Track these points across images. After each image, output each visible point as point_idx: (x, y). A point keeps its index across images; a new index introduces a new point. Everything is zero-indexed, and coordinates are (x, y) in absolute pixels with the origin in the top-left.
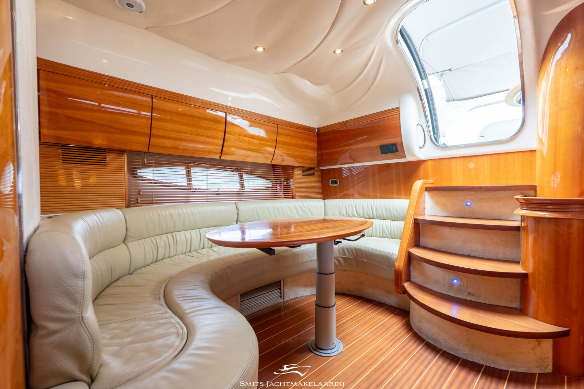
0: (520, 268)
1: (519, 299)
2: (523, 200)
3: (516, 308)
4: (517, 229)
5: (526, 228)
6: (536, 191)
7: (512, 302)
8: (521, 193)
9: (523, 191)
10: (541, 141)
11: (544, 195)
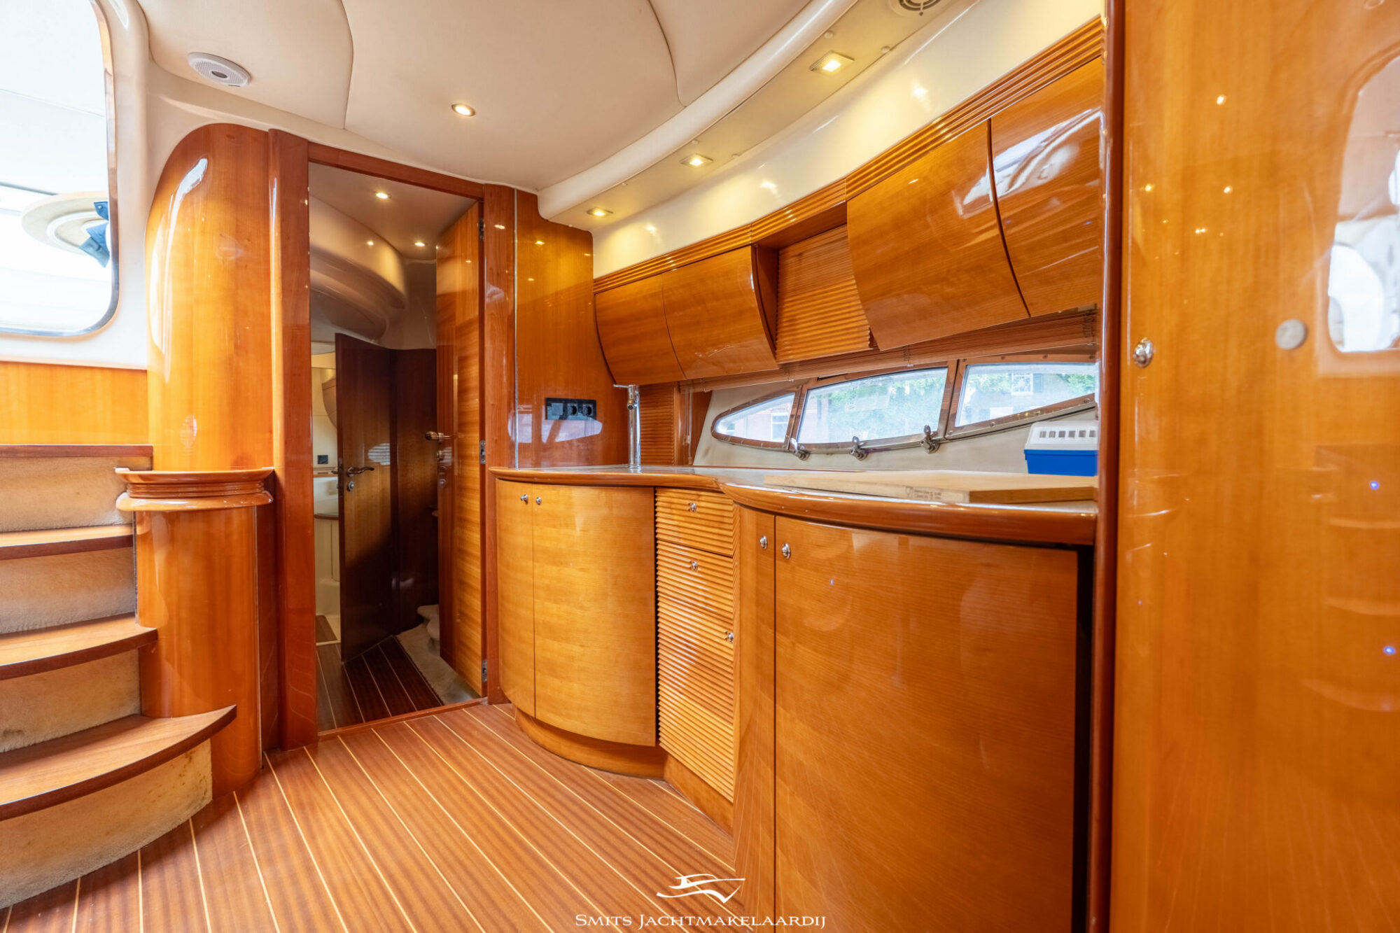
0: (137, 624)
1: (136, 694)
2: (138, 478)
3: (133, 715)
4: (127, 541)
5: (146, 537)
6: (152, 458)
7: (122, 705)
8: (120, 462)
9: (124, 459)
10: (159, 355)
11: (170, 465)
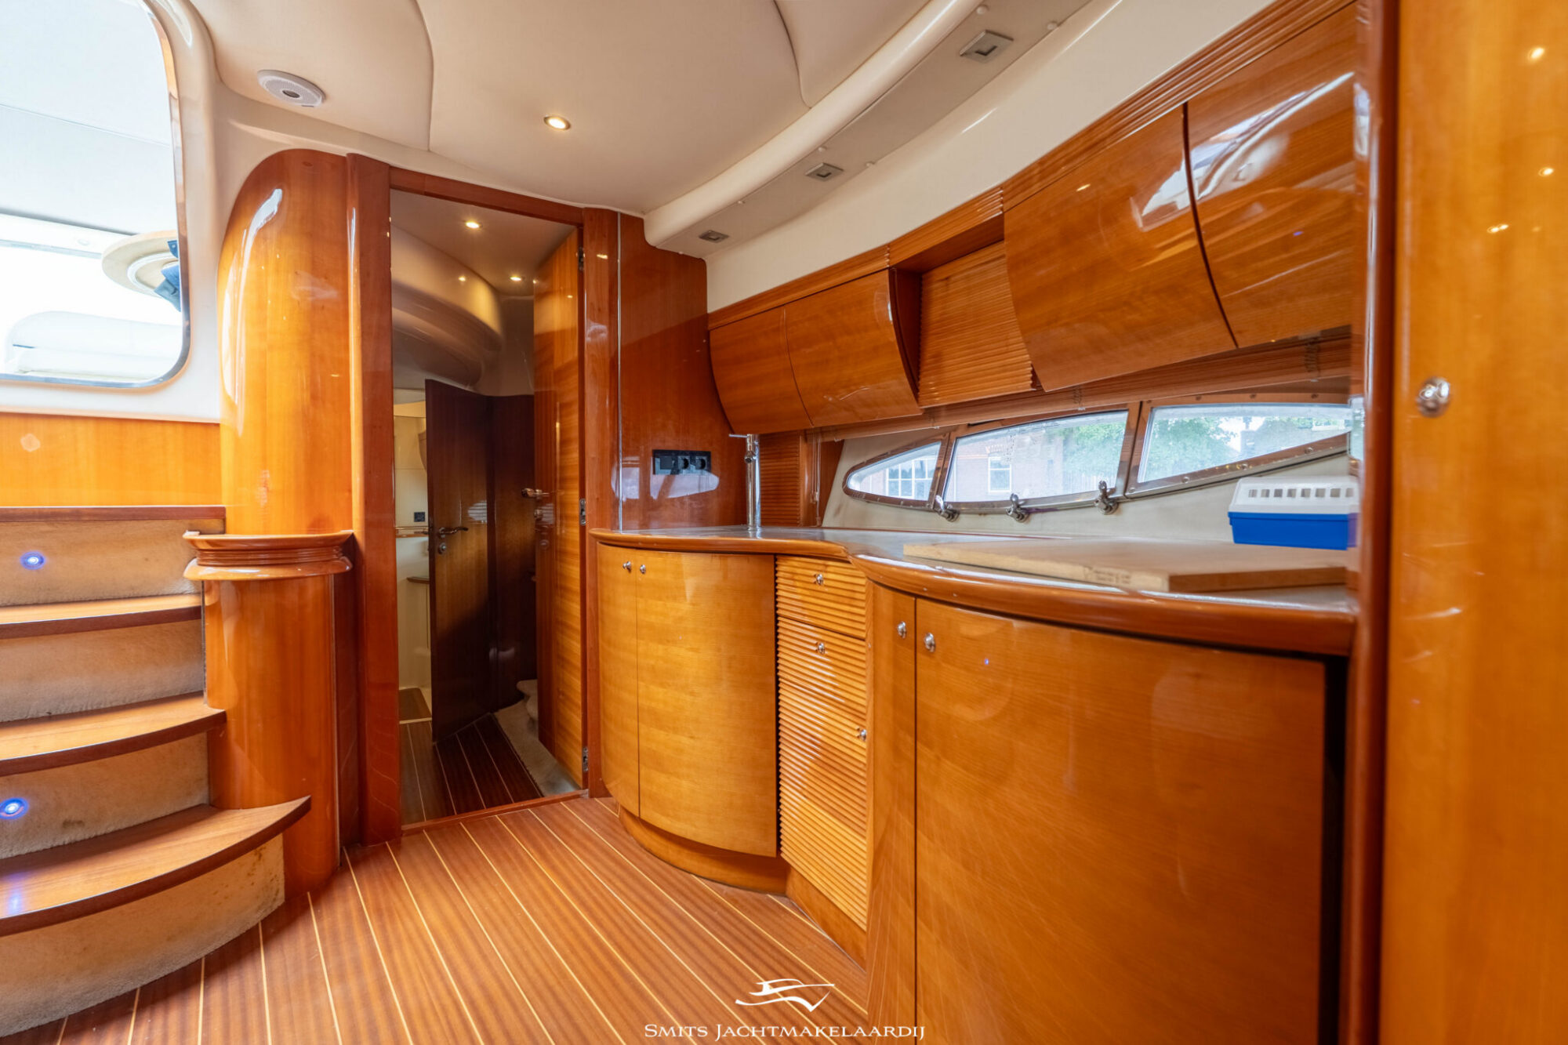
0: (206, 705)
1: (205, 782)
2: (205, 544)
3: (201, 805)
4: (195, 613)
5: (215, 609)
6: (224, 520)
7: (189, 794)
8: (191, 525)
9: (195, 521)
10: (232, 406)
11: (243, 531)
